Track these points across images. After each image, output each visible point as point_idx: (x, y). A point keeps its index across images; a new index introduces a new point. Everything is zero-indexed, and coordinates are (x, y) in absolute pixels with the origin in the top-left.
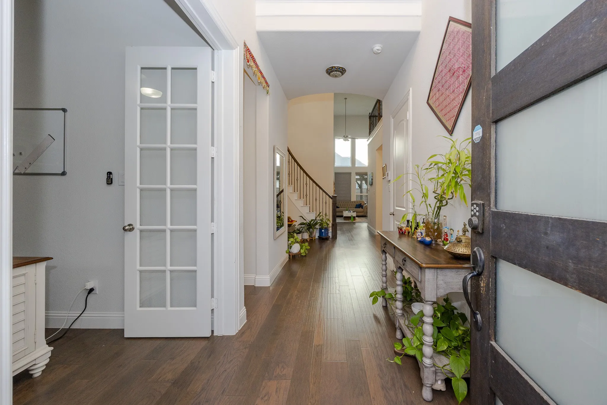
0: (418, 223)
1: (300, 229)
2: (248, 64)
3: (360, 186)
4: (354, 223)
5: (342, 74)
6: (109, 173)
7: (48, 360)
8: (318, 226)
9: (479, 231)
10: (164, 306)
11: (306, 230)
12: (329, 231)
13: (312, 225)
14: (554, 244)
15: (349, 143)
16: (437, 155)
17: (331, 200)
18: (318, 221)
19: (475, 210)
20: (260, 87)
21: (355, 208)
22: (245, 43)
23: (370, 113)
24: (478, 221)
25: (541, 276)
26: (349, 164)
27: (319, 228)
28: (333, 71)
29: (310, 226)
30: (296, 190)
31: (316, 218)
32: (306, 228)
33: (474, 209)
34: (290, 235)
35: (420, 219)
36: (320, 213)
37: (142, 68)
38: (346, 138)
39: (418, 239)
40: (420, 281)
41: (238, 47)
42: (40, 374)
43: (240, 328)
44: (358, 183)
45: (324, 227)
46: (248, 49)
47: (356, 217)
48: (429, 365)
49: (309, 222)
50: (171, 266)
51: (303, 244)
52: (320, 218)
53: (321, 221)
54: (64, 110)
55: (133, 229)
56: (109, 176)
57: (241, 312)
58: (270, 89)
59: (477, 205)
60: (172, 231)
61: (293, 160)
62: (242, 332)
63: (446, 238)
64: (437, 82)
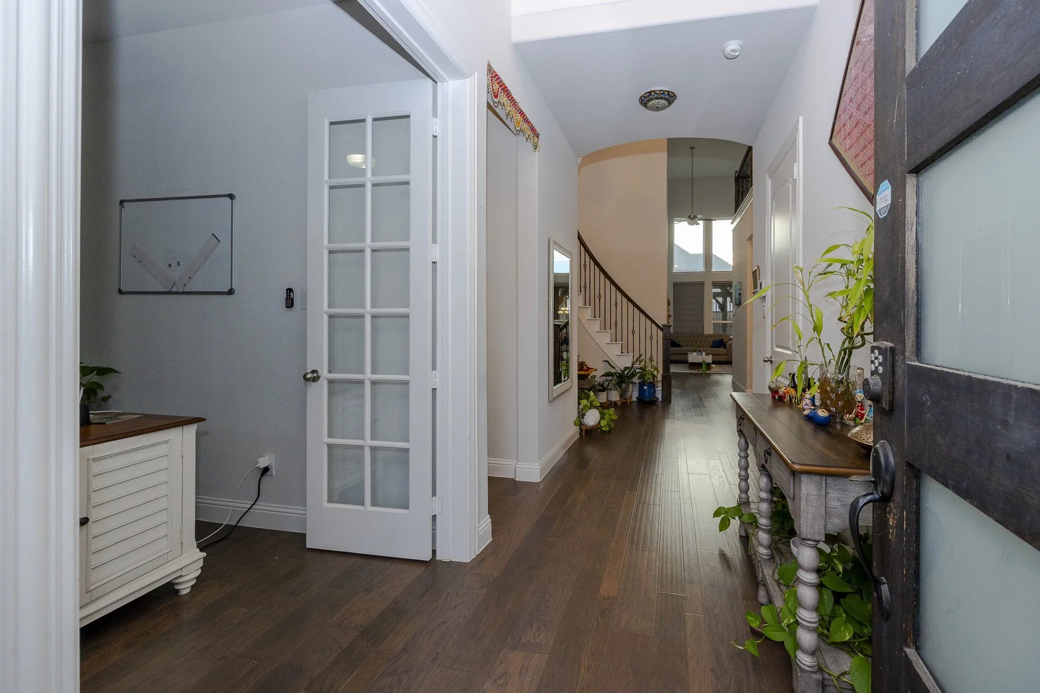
0: (809, 379)
1: (603, 384)
2: (496, 100)
3: (723, 307)
4: (708, 375)
5: (670, 103)
6: (290, 291)
7: (200, 571)
8: (636, 380)
9: (884, 406)
10: (362, 504)
11: (614, 385)
12: (656, 389)
13: (627, 377)
14: (1020, 451)
15: (700, 227)
16: (840, 245)
17: (660, 333)
18: (638, 371)
19: (876, 361)
20: (522, 139)
21: (712, 347)
22: (489, 65)
23: (736, 171)
24: (882, 385)
25: (996, 521)
26: (700, 267)
27: (639, 383)
28: (652, 99)
29: (622, 379)
30: (597, 314)
31: (633, 365)
32: (614, 382)
33: (876, 358)
34: (582, 393)
35: (814, 373)
36: (640, 356)
37: (332, 124)
38: (692, 219)
39: (804, 413)
40: (792, 497)
41: (476, 73)
42: (188, 591)
43: (480, 551)
44: (717, 301)
45: (648, 381)
46: (496, 75)
47: (713, 364)
48: (809, 667)
49: (619, 371)
50: (372, 439)
51: (606, 411)
52: (640, 364)
53: (641, 371)
54: (231, 197)
55: (318, 378)
56: (289, 295)
57: (480, 524)
58: (542, 142)
59: (882, 351)
60: (374, 383)
61: (592, 263)
62: (481, 559)
63: (861, 413)
64: (848, 101)
